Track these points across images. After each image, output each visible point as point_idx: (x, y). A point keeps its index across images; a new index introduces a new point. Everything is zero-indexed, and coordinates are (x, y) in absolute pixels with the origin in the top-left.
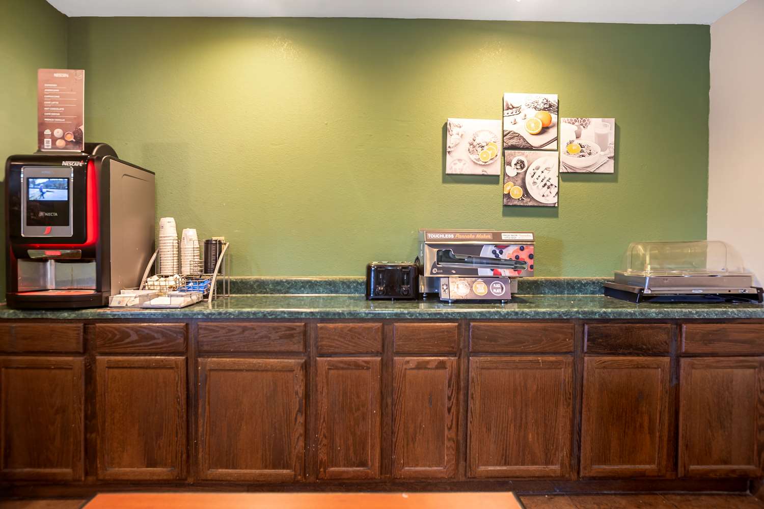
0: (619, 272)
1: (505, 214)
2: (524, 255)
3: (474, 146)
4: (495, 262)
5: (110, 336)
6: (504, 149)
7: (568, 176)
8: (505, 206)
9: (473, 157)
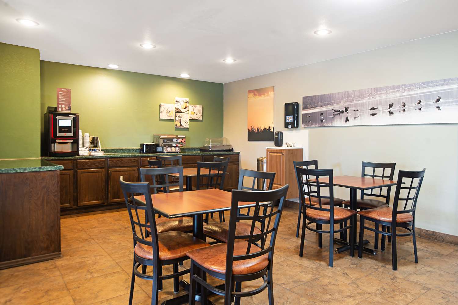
0: (204, 145)
1: (175, 130)
2: (183, 141)
3: (168, 112)
4: (177, 143)
5: (82, 164)
6: (175, 112)
7: (191, 120)
8: (175, 128)
9: (168, 114)
